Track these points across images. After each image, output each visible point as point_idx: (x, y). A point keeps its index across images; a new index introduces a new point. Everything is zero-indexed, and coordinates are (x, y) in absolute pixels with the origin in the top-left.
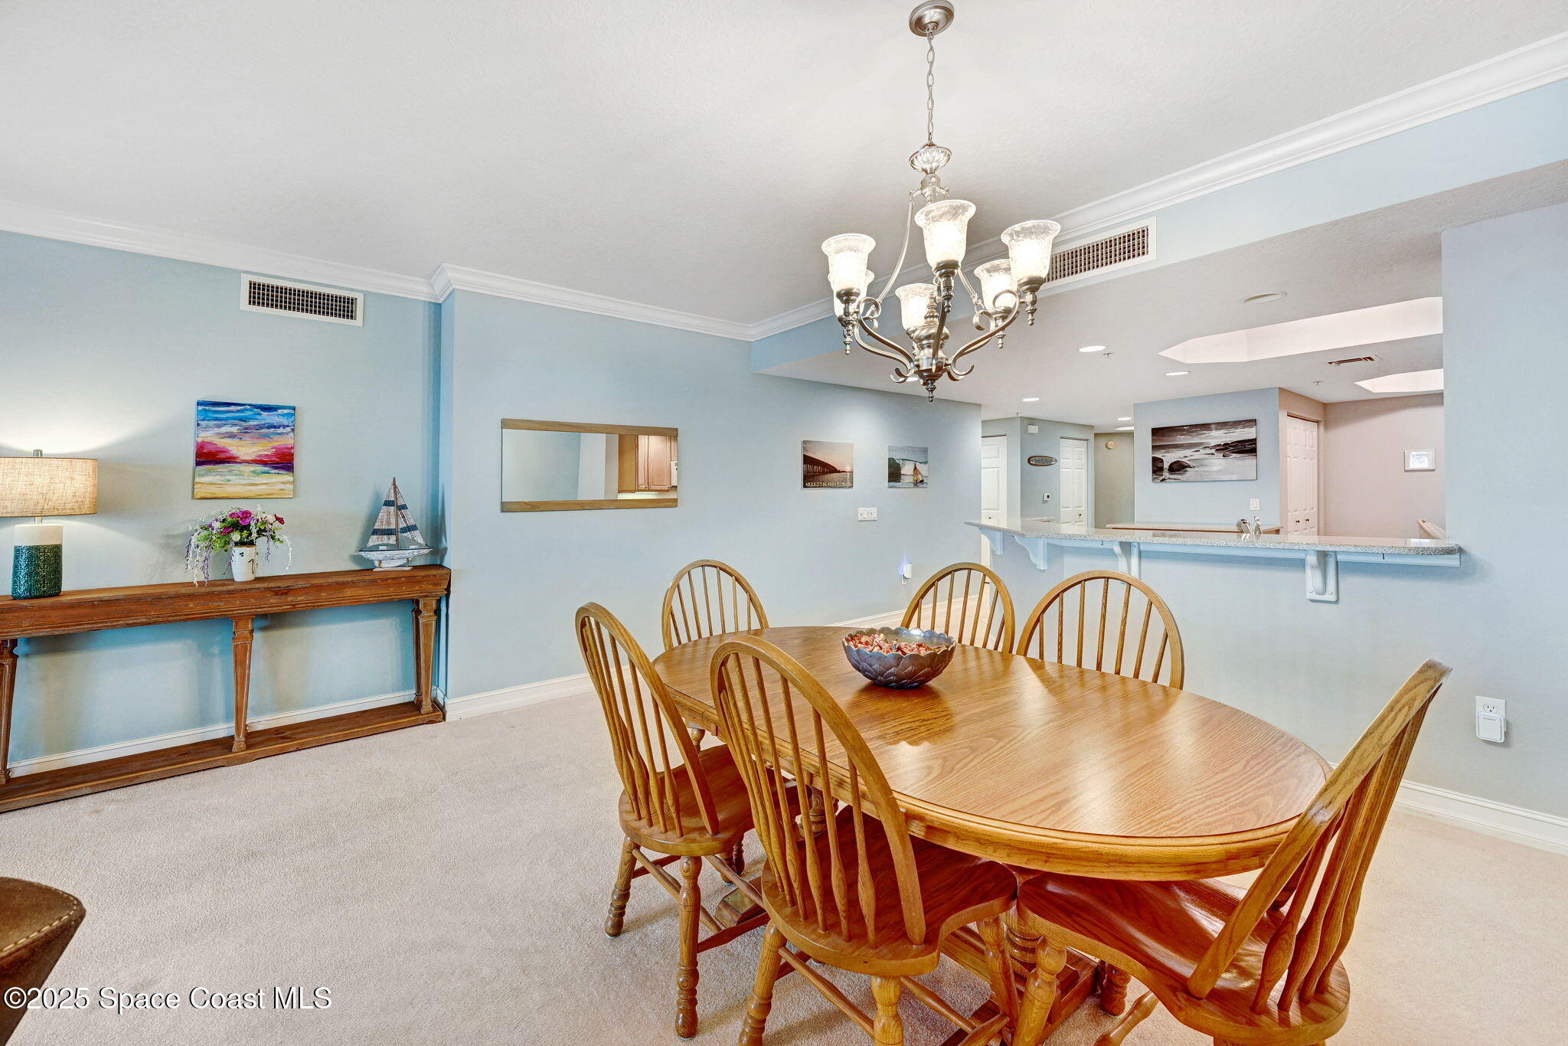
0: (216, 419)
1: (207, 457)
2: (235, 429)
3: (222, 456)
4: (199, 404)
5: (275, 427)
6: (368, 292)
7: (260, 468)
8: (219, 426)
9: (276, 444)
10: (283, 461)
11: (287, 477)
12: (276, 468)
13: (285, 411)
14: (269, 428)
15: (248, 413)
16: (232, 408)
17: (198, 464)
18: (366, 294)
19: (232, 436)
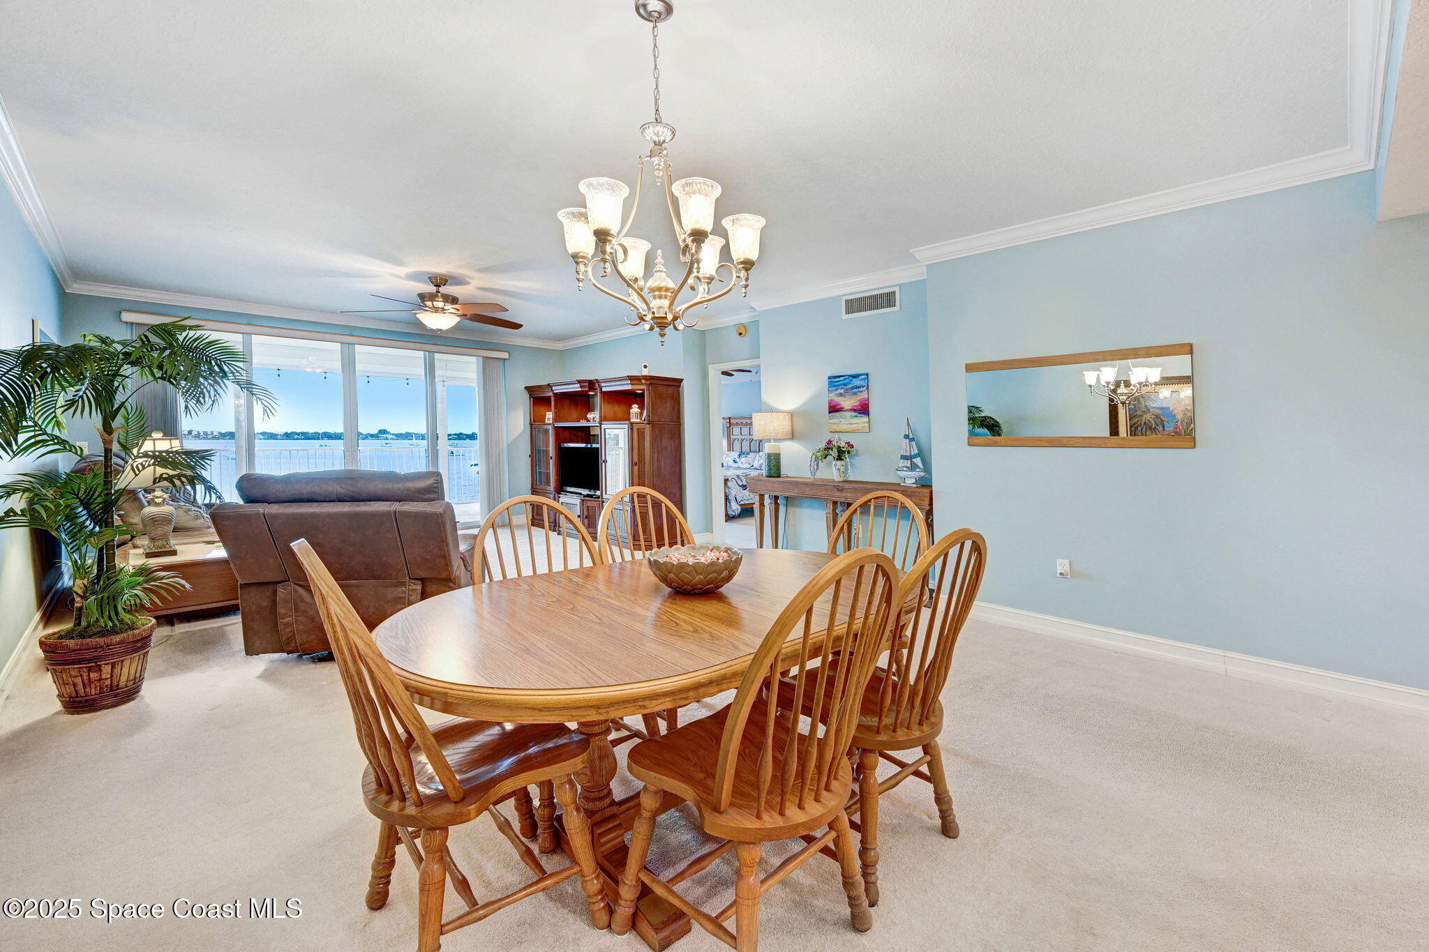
0: (835, 386)
1: (834, 409)
2: (842, 391)
3: (838, 407)
4: (829, 378)
5: (859, 388)
6: (902, 284)
7: (854, 414)
8: (836, 390)
9: (860, 398)
10: (863, 409)
11: (865, 419)
12: (860, 413)
13: (863, 377)
14: (856, 388)
15: (847, 380)
16: (841, 378)
17: (830, 412)
18: (900, 286)
19: (841, 395)
